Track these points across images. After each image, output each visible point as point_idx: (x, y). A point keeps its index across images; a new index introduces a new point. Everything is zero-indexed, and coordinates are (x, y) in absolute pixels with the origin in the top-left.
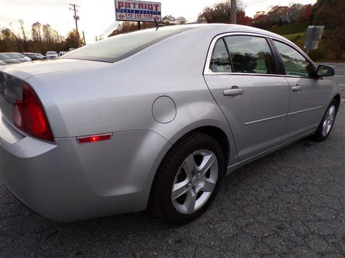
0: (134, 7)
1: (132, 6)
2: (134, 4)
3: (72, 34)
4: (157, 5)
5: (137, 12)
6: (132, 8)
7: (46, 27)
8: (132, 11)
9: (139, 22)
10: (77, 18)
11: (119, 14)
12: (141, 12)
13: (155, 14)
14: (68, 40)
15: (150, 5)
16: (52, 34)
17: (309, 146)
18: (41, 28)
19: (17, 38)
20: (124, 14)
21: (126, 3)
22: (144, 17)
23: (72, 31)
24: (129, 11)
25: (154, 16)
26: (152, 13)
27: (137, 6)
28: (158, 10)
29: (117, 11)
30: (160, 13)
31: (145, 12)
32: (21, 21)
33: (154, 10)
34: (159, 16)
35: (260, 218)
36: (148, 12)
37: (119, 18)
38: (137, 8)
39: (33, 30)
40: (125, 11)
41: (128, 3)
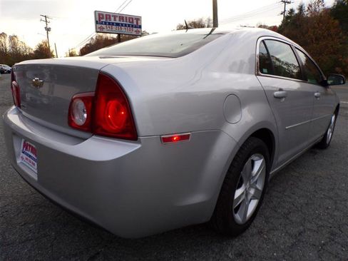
0: (115, 20)
1: (112, 18)
2: (115, 17)
3: (41, 45)
4: (138, 19)
5: (118, 24)
6: (112, 21)
7: (12, 38)
8: (113, 24)
9: (119, 34)
10: (48, 30)
12: (122, 24)
13: (135, 27)
14: (36, 52)
15: (131, 18)
16: (19, 46)
17: (316, 153)
18: (7, 39)
20: (104, 26)
21: (106, 15)
22: (124, 30)
23: (41, 43)
24: (109, 24)
25: (135, 29)
26: (132, 26)
27: (117, 19)
28: (139, 24)
29: (97, 22)
30: (140, 27)
31: (126, 25)
33: (135, 23)
34: (139, 29)
35: (308, 225)
36: (129, 25)
37: (99, 30)
38: (117, 21)
40: (105, 23)
41: (108, 16)
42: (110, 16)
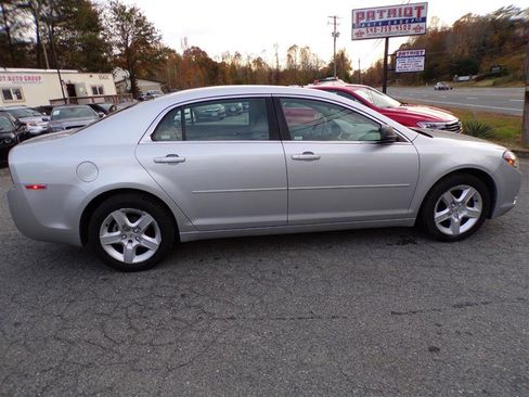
0: (381, 16)
1: (377, 15)
2: (381, 12)
4: (420, 8)
5: (385, 23)
6: (377, 19)
7: (304, 51)
8: (377, 24)
9: (387, 38)
10: (336, 35)
11: (356, 30)
12: (392, 23)
13: (415, 22)
14: (331, 65)
15: (408, 9)
18: (298, 52)
19: (270, 69)
20: (364, 30)
21: (368, 12)
22: (395, 31)
24: (372, 25)
25: (414, 25)
26: (410, 21)
27: (385, 15)
28: (422, 15)
29: (353, 27)
30: (424, 20)
31: (398, 22)
32: (276, 46)
33: (414, 16)
34: (421, 24)
36: (404, 21)
37: (356, 37)
38: (385, 18)
39: (289, 56)
40: (366, 25)
41: (371, 13)
42: (374, 12)
